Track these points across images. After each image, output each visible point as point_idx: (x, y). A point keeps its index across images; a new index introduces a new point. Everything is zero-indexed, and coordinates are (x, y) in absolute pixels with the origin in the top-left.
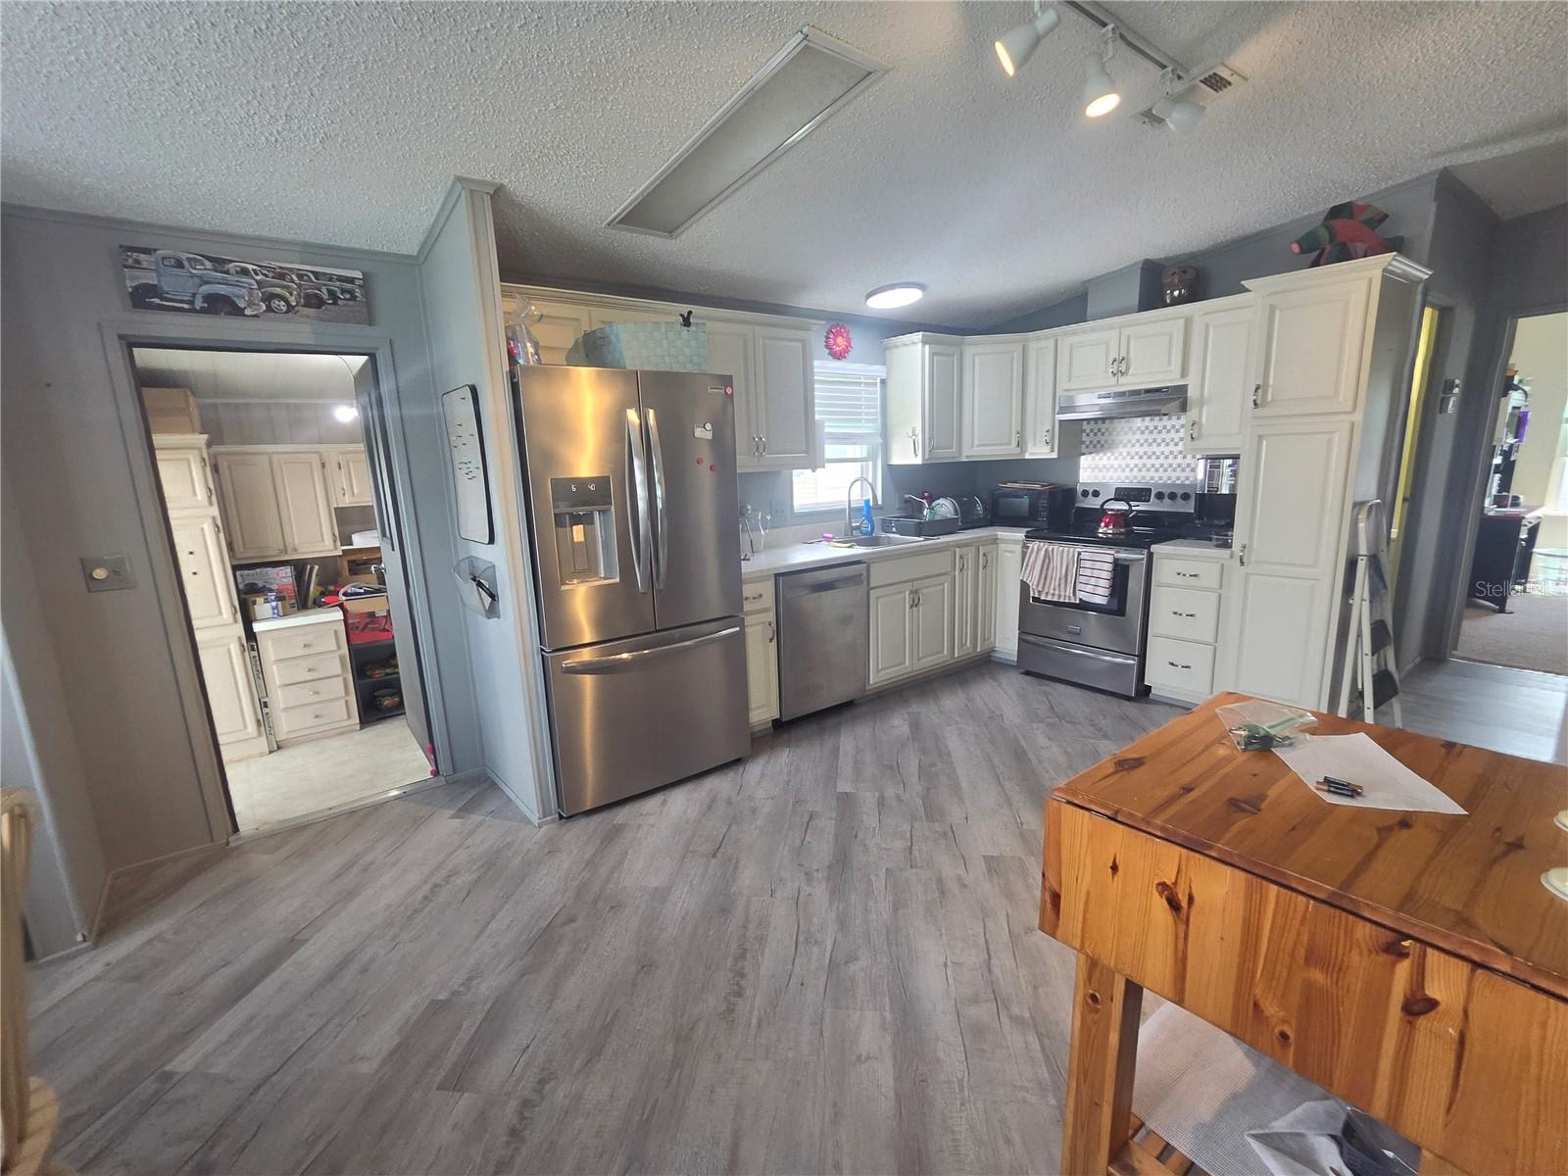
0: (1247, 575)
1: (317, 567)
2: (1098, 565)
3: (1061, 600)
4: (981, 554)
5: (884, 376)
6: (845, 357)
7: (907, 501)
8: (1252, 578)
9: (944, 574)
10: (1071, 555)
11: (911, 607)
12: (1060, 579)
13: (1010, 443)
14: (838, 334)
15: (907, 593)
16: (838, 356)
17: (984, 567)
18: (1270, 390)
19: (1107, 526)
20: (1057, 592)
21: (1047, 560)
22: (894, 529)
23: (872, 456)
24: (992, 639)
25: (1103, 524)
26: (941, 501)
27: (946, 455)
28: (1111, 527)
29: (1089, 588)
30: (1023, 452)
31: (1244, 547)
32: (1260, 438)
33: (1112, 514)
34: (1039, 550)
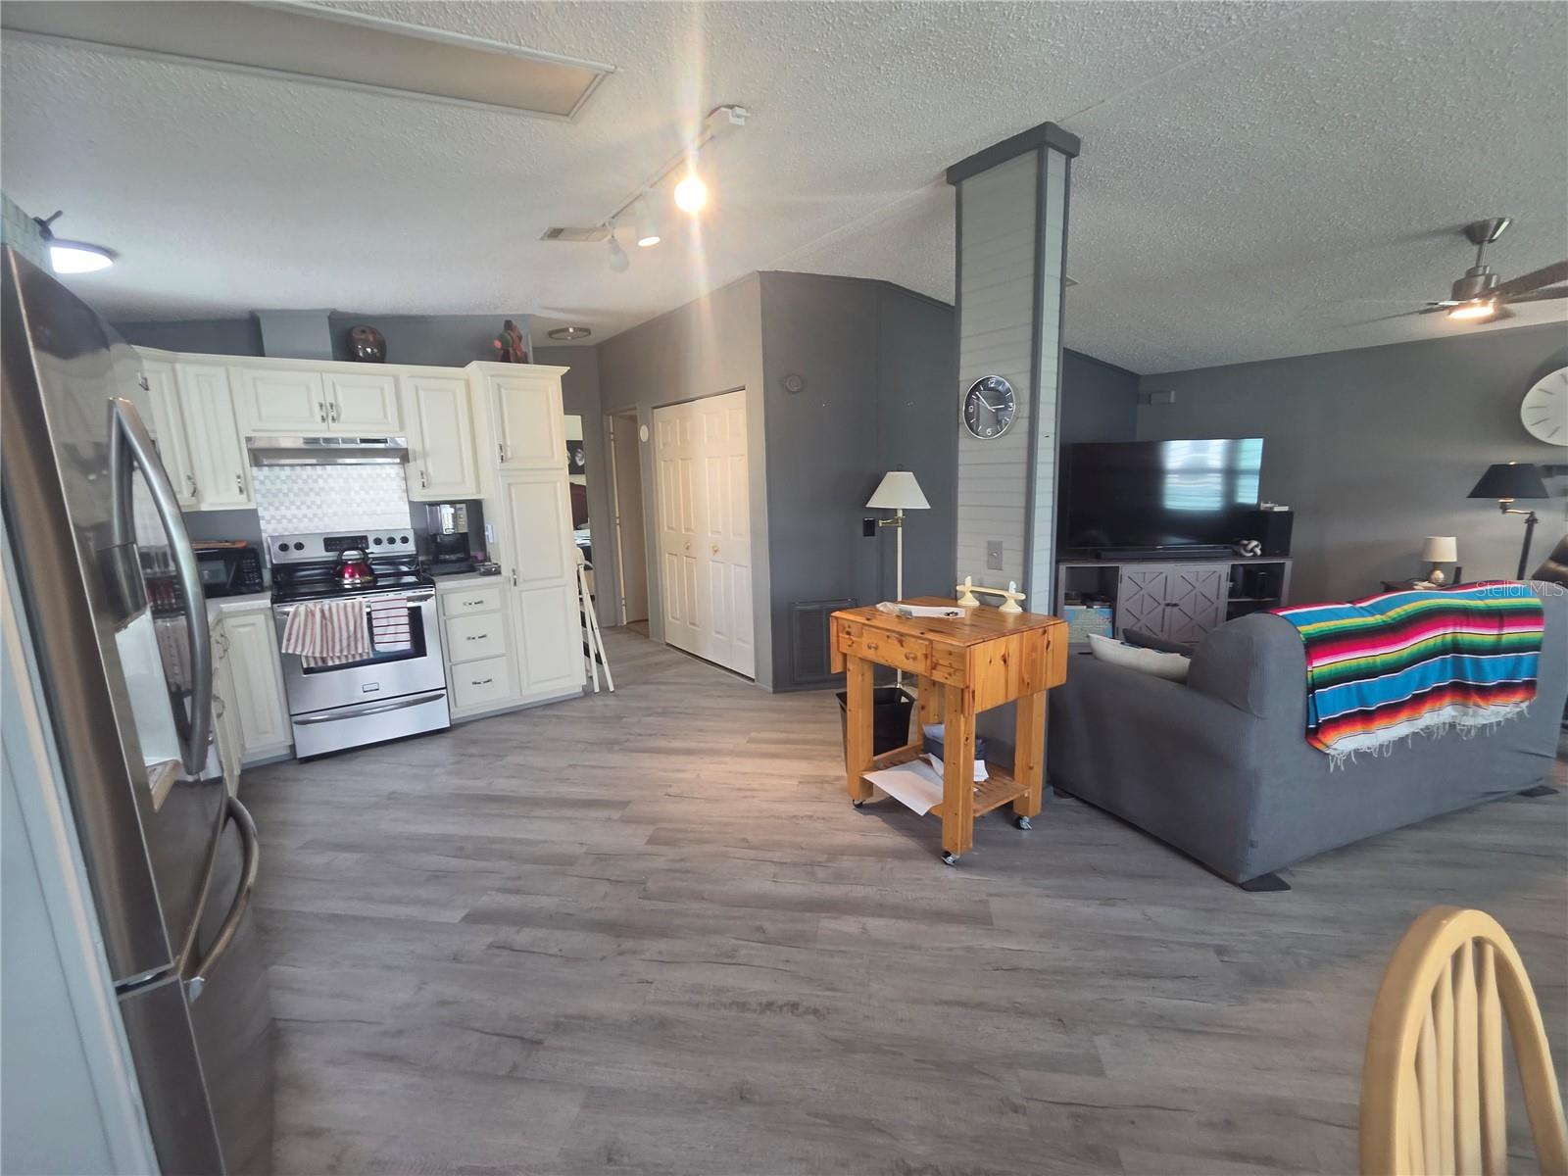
0: (520, 593)
2: (393, 613)
3: (350, 660)
8: (523, 594)
12: (349, 637)
18: (509, 449)
20: (345, 653)
25: (347, 576)
28: (357, 576)
29: (387, 638)
30: (199, 502)
31: (513, 571)
32: (509, 485)
33: (352, 564)
34: (310, 614)
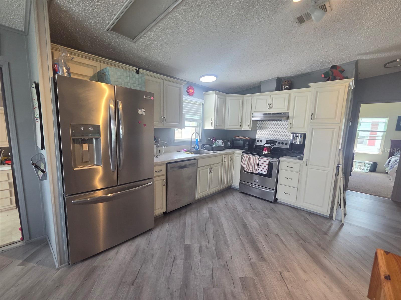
0: (308, 168)
1: (3, 150)
2: (264, 163)
3: (253, 172)
4: (230, 157)
5: (203, 103)
6: (192, 96)
7: (208, 140)
9: (220, 163)
10: (256, 159)
11: (210, 173)
12: (253, 166)
13: (238, 125)
14: (191, 88)
15: (209, 168)
16: (190, 95)
17: (231, 161)
18: (316, 115)
19: (265, 151)
20: (252, 170)
21: (249, 160)
22: (205, 148)
23: (199, 126)
24: (232, 182)
25: (264, 150)
26: (218, 141)
27: (220, 127)
28: (266, 151)
29: (261, 169)
30: (242, 128)
31: (307, 160)
32: (313, 129)
33: (266, 148)
34: (247, 157)
